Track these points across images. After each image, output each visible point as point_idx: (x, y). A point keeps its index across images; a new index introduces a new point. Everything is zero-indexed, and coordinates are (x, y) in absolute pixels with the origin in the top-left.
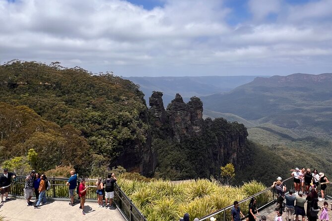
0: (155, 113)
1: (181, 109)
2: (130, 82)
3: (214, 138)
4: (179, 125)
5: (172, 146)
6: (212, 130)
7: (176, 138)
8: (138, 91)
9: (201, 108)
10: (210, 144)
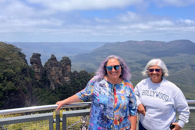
0: (35, 69)
1: (55, 66)
2: (13, 46)
3: (79, 84)
4: (54, 77)
5: (49, 92)
6: (77, 79)
7: (52, 87)
8: (20, 53)
9: (69, 64)
10: (76, 88)
